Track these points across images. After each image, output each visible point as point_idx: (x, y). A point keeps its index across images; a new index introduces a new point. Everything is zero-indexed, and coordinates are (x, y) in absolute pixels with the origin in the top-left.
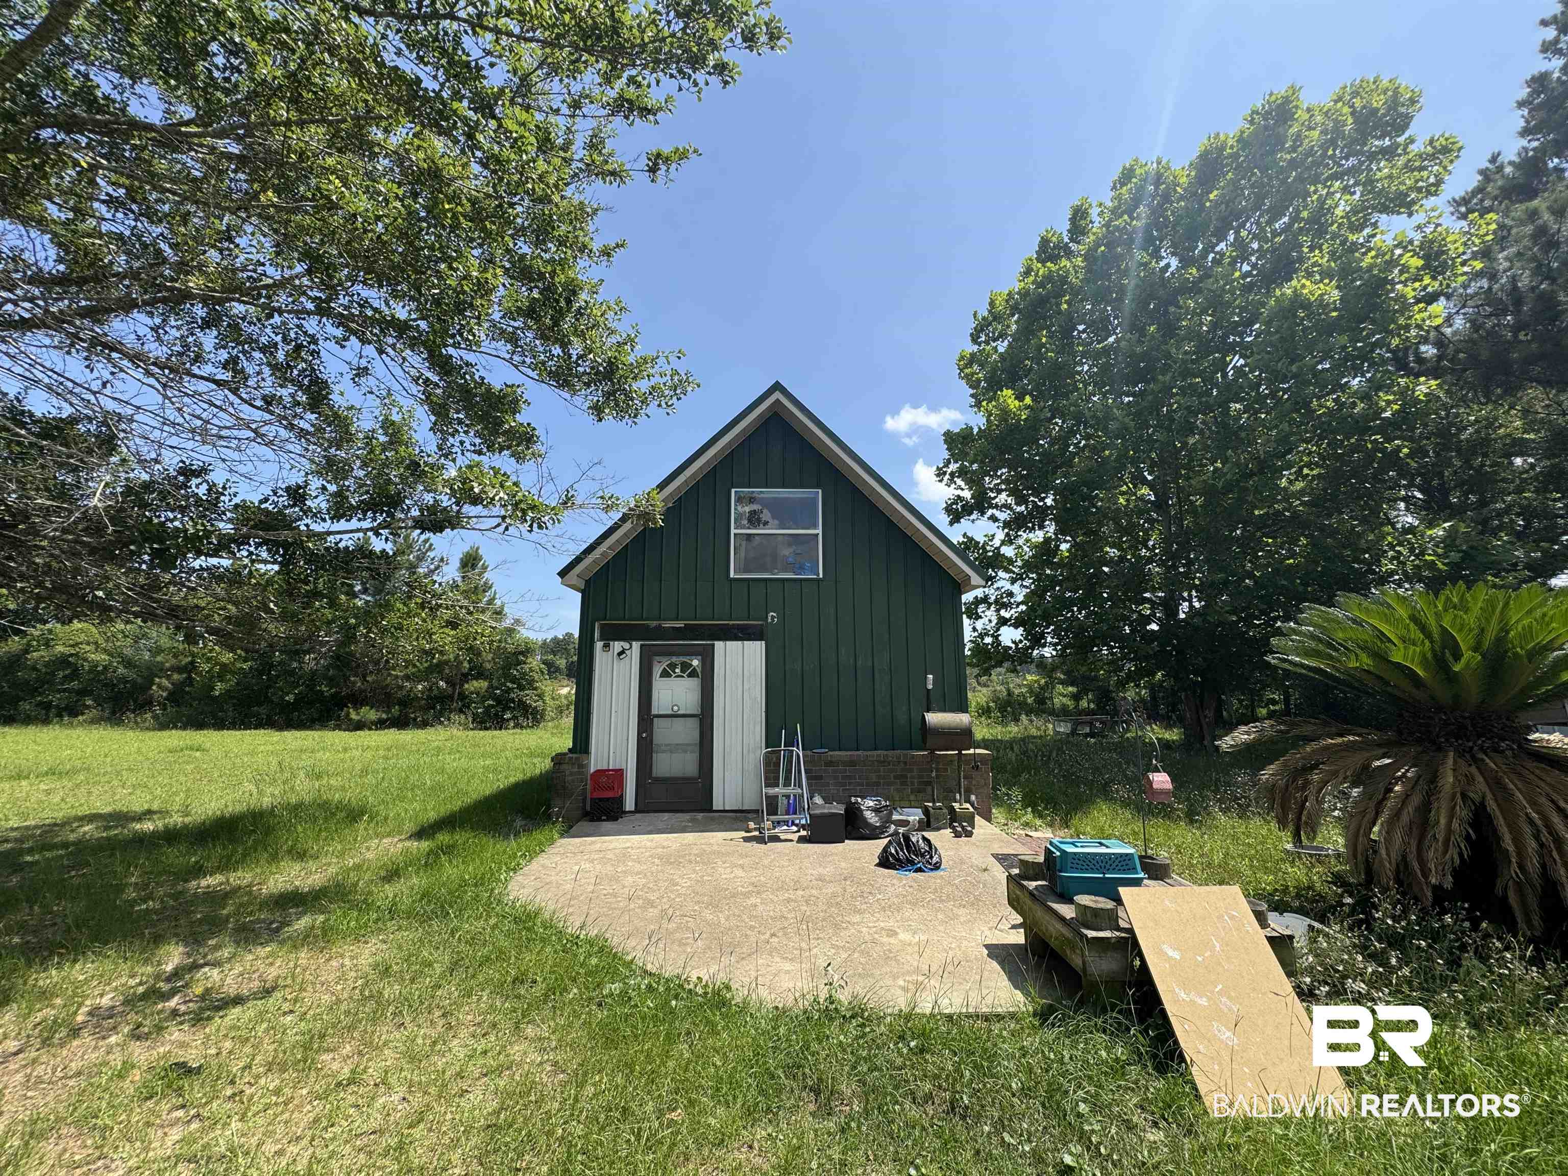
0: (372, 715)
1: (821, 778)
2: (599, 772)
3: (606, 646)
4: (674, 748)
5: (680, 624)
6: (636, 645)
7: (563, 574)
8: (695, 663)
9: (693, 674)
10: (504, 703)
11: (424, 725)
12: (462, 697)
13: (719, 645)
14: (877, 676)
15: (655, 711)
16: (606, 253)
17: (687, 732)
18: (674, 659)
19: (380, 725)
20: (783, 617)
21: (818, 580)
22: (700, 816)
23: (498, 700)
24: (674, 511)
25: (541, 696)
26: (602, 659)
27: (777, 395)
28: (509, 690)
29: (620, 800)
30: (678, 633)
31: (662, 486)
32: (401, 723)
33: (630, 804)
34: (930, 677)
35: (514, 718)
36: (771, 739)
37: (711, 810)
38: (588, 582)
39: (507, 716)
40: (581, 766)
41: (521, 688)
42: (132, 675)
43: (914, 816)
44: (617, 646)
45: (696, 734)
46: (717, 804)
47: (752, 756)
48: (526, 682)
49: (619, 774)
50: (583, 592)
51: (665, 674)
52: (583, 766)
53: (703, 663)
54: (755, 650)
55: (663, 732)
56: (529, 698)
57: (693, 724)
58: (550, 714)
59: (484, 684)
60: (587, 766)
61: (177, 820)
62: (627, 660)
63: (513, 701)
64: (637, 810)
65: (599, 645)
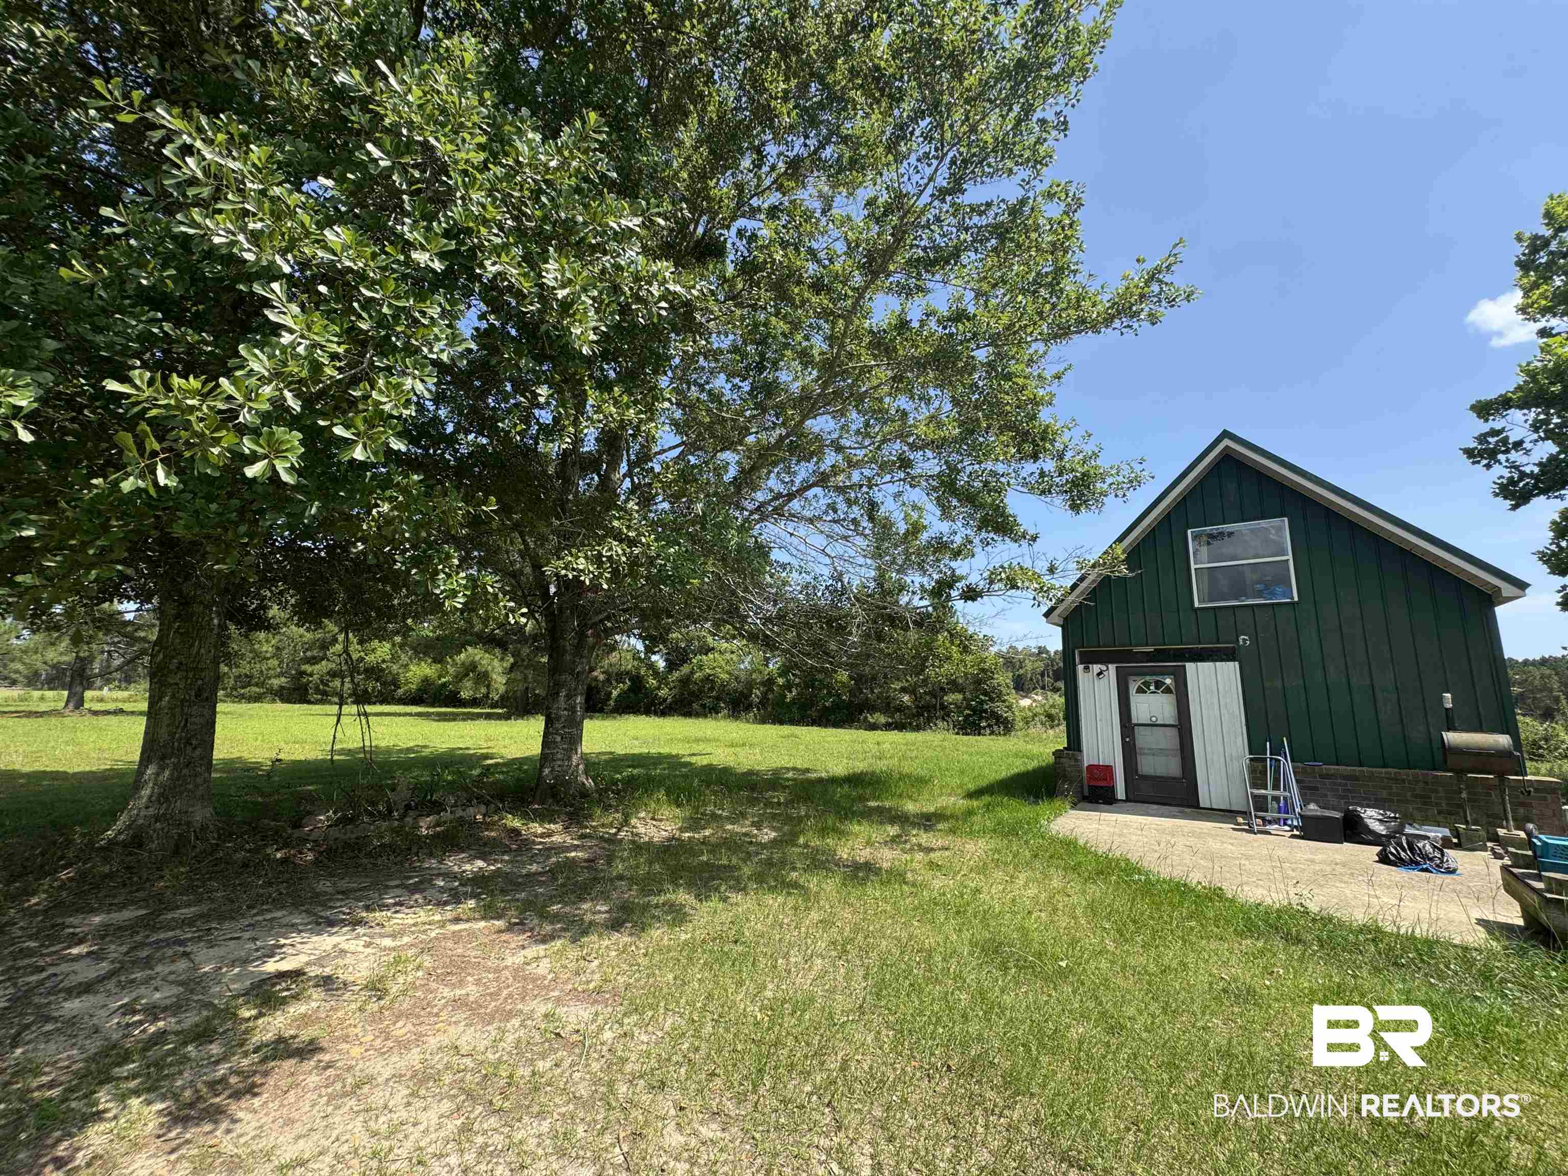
0: (882, 719)
1: (1316, 789)
2: (1090, 767)
3: (1087, 669)
4: (1154, 753)
5: (1150, 649)
6: (1112, 668)
7: (1047, 615)
8: (1168, 681)
9: (1168, 690)
10: (979, 712)
11: (918, 729)
12: (943, 707)
13: (1190, 667)
14: (1379, 696)
15: (1134, 721)
16: (1058, 377)
17: (1168, 739)
18: (1148, 678)
19: (888, 727)
20: (1255, 638)
21: (1293, 604)
22: (1188, 810)
23: (974, 710)
24: (1134, 556)
25: (1010, 708)
26: (1085, 679)
27: (1226, 442)
28: (982, 702)
29: (1112, 789)
30: (1149, 657)
31: (1120, 539)
32: (900, 727)
33: (1121, 793)
34: (1448, 695)
35: (989, 726)
36: (1255, 747)
37: (1197, 806)
38: (1065, 619)
39: (983, 724)
40: (1076, 760)
41: (992, 700)
42: (740, 687)
43: (1437, 833)
44: (1096, 668)
45: (1176, 742)
46: (1204, 802)
47: (1236, 764)
48: (995, 695)
49: (1108, 770)
50: (1064, 628)
51: (1140, 691)
52: (1078, 761)
53: (1176, 681)
54: (1229, 671)
55: (1144, 739)
56: (1000, 708)
57: (1174, 732)
58: (1019, 724)
59: (959, 697)
60: (1082, 761)
61: (824, 775)
62: (1105, 680)
63: (985, 711)
64: (1128, 800)
65: (1080, 668)
